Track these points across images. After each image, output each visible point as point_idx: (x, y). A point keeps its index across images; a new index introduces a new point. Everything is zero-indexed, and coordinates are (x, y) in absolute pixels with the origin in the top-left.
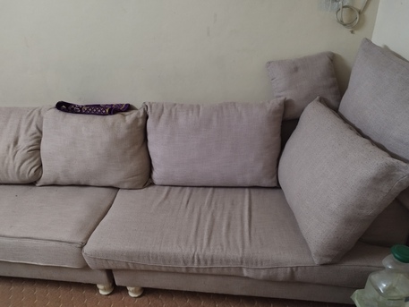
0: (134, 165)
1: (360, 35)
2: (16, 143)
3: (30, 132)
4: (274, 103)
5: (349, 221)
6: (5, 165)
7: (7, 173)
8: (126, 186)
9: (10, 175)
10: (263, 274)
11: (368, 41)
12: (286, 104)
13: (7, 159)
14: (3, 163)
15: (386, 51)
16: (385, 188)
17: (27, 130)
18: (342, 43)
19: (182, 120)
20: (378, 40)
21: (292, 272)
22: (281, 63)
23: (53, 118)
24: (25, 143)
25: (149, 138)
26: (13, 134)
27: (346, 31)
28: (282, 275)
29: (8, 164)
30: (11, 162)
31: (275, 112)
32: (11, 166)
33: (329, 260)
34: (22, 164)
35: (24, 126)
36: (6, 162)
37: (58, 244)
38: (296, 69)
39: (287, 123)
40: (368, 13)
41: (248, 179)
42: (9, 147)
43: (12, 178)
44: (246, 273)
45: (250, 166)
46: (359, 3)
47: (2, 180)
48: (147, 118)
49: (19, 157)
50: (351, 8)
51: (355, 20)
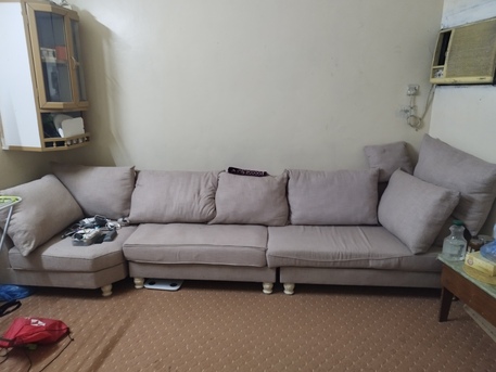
0: (282, 209)
1: (422, 132)
2: (199, 193)
3: (208, 187)
4: (372, 171)
5: (430, 225)
6: (192, 208)
7: (192, 213)
8: (275, 223)
9: (194, 215)
10: (382, 263)
11: (427, 135)
12: (380, 172)
13: (193, 204)
15: (438, 140)
16: (447, 204)
17: (206, 186)
18: (413, 137)
19: (313, 179)
20: (433, 134)
21: (399, 261)
22: (374, 147)
23: (225, 177)
24: (205, 193)
26: (196, 187)
27: (413, 130)
28: (393, 263)
29: (194, 207)
30: (196, 206)
31: (375, 175)
32: (196, 209)
33: (420, 251)
34: (204, 207)
35: (203, 183)
37: (251, 249)
38: (384, 151)
39: (382, 184)
40: (425, 120)
41: (359, 218)
42: (195, 196)
43: (196, 217)
44: (371, 264)
45: (360, 209)
46: (420, 114)
47: (187, 219)
48: (288, 179)
49: (202, 203)
50: (415, 117)
51: (418, 123)
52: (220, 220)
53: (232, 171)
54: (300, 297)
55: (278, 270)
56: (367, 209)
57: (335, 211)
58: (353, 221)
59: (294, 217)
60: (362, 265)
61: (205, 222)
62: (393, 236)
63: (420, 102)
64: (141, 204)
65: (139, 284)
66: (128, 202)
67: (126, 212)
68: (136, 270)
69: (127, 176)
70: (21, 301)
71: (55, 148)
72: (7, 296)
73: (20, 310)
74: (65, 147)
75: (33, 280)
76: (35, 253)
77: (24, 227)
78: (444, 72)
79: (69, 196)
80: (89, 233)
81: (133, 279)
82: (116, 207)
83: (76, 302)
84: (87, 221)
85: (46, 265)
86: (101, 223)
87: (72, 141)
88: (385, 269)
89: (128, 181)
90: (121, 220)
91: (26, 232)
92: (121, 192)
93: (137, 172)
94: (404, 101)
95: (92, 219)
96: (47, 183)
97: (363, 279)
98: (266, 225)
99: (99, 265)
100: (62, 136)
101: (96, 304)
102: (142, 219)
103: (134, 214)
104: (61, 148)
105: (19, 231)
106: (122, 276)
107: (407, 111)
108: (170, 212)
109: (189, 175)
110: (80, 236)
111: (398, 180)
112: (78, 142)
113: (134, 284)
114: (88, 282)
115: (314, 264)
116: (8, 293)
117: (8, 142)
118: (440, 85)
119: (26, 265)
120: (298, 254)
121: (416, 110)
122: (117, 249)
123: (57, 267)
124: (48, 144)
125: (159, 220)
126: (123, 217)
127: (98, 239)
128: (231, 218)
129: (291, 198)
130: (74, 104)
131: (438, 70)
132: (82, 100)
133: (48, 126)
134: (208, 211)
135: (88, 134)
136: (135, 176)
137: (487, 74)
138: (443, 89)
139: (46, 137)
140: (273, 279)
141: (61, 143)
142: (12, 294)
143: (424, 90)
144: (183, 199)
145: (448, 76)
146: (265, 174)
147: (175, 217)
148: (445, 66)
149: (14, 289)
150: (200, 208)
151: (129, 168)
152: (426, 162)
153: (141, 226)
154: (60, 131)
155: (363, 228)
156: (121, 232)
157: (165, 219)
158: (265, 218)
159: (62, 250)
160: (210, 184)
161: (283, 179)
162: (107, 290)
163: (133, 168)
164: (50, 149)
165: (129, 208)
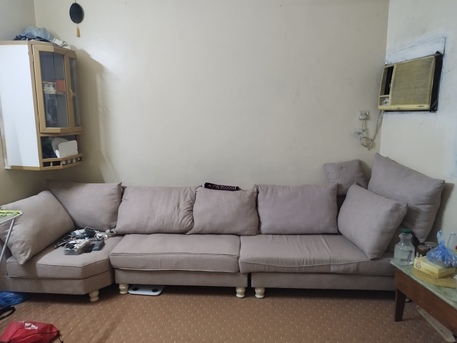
0: (252, 220)
1: (373, 152)
2: (178, 206)
3: (187, 201)
4: (332, 185)
5: (383, 233)
6: (172, 220)
7: (173, 224)
8: (246, 233)
10: (342, 268)
11: (378, 154)
12: (339, 186)
14: (171, 218)
15: (387, 159)
16: (396, 214)
17: (185, 200)
18: (366, 155)
19: (280, 194)
20: (383, 153)
21: (357, 266)
22: (332, 164)
23: (202, 192)
24: (184, 206)
25: (260, 204)
26: (176, 201)
27: (366, 149)
28: (352, 268)
29: (174, 219)
30: (176, 217)
31: (334, 190)
32: (176, 220)
33: (375, 256)
34: (183, 219)
35: (182, 198)
36: (173, 217)
38: (342, 168)
39: (340, 197)
40: (375, 141)
41: (322, 227)
42: (175, 209)
43: (175, 228)
44: (332, 269)
45: (322, 220)
46: (371, 136)
47: (167, 230)
48: (258, 192)
49: (181, 215)
50: (367, 138)
51: (370, 144)
52: (197, 231)
53: (208, 186)
54: (269, 300)
55: (249, 275)
56: (327, 220)
57: (299, 221)
58: (316, 230)
59: (263, 227)
60: (324, 270)
61: (183, 233)
62: (352, 244)
63: (371, 126)
64: (127, 216)
65: (124, 290)
66: (115, 215)
67: (113, 224)
68: (121, 277)
69: (115, 191)
70: (16, 307)
71: (51, 167)
72: (3, 302)
73: (14, 315)
74: (61, 167)
75: (28, 287)
76: (30, 262)
77: (22, 238)
78: (389, 100)
79: (62, 209)
80: (80, 243)
81: (118, 285)
82: (104, 219)
83: (66, 307)
84: (77, 232)
85: (40, 273)
86: (90, 234)
87: (66, 161)
88: (344, 274)
89: (115, 196)
90: (108, 231)
91: (23, 242)
92: (109, 206)
93: (124, 188)
94: (357, 124)
95: (83, 231)
96: (43, 198)
97: (325, 283)
98: (238, 235)
99: (88, 272)
100: (59, 157)
101: (84, 309)
102: (127, 230)
103: (120, 226)
104: (57, 167)
105: (17, 242)
106: (109, 283)
107: (360, 133)
108: (153, 224)
109: (170, 190)
110: (72, 246)
111: (355, 193)
112: (72, 162)
113: (119, 290)
114: (77, 289)
115: (281, 270)
116: (4, 299)
117: (10, 162)
118: (387, 111)
119: (21, 273)
120: (268, 260)
121: (367, 133)
122: (105, 257)
123: (49, 275)
124: (46, 164)
125: (142, 231)
126: (111, 228)
127: (87, 249)
128: (208, 229)
129: (260, 210)
130: (70, 129)
131: (384, 98)
132: (76, 125)
133: (46, 148)
134: (186, 222)
135: (81, 155)
136: (121, 191)
137: (425, 103)
138: (390, 115)
139: (44, 157)
140: (245, 284)
141: (57, 163)
142: (7, 301)
143: (373, 116)
144: (165, 211)
145: (392, 104)
146: (238, 189)
147: (157, 228)
148: (390, 96)
149: (9, 295)
150: (179, 219)
151: (116, 184)
152: (378, 177)
153: (127, 236)
154: (57, 153)
155: (326, 237)
156: (109, 242)
157: (148, 230)
158: (238, 228)
159: (55, 259)
160: (188, 198)
161: (253, 193)
162: (94, 296)
163: (120, 185)
164: (47, 168)
165: (116, 220)
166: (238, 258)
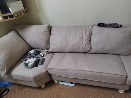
2: (82, 38)
3: (87, 35)
6: (79, 46)
7: (79, 49)
9: (80, 50)
13: (80, 44)
14: (78, 45)
17: (86, 34)
23: (96, 29)
24: (85, 38)
26: (81, 35)
29: (80, 46)
30: (81, 45)
34: (85, 46)
35: (84, 33)
36: (80, 45)
37: (117, 76)
42: (80, 40)
49: (84, 43)
53: (100, 25)
66: (48, 42)
67: (48, 47)
69: (46, 30)
71: (9, 19)
72: (4, 86)
74: (14, 18)
80: (31, 61)
81: (54, 80)
82: (43, 45)
86: (38, 53)
87: (17, 14)
89: (47, 33)
90: (46, 50)
92: (45, 38)
93: (51, 27)
95: (33, 51)
98: (119, 55)
99: (37, 79)
100: (12, 12)
102: (55, 51)
103: (51, 49)
104: (12, 19)
109: (76, 28)
112: (21, 14)
113: (54, 82)
114: (34, 85)
124: (5, 18)
125: (63, 51)
127: (36, 64)
135: (26, 9)
136: (50, 29)
139: (3, 13)
141: (11, 16)
146: (121, 26)
150: (83, 46)
151: (47, 26)
153: (56, 54)
156: (47, 57)
157: (66, 51)
159: (20, 71)
160: (88, 33)
163: (49, 26)
164: (6, 20)
165: (49, 45)
166: (127, 77)
